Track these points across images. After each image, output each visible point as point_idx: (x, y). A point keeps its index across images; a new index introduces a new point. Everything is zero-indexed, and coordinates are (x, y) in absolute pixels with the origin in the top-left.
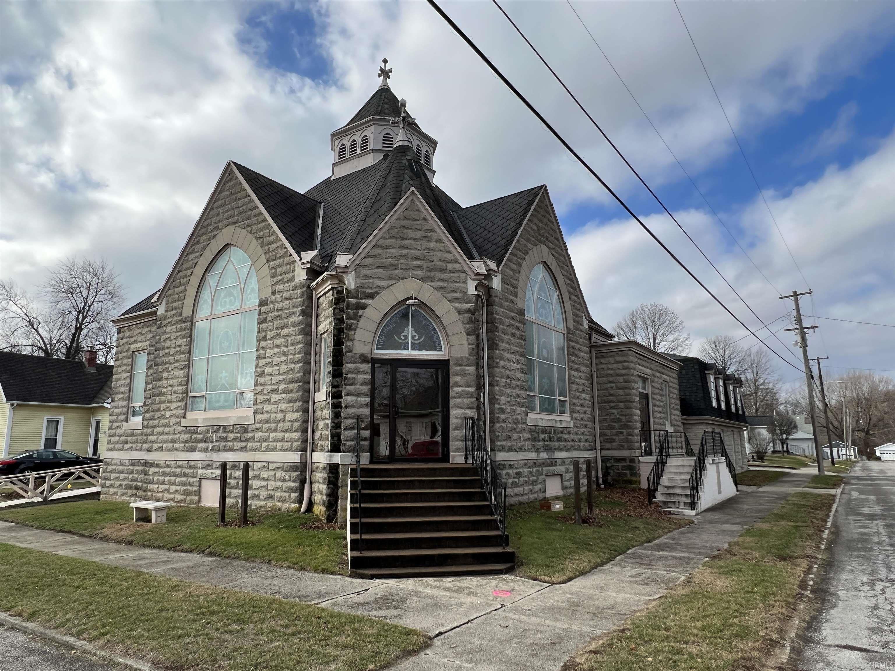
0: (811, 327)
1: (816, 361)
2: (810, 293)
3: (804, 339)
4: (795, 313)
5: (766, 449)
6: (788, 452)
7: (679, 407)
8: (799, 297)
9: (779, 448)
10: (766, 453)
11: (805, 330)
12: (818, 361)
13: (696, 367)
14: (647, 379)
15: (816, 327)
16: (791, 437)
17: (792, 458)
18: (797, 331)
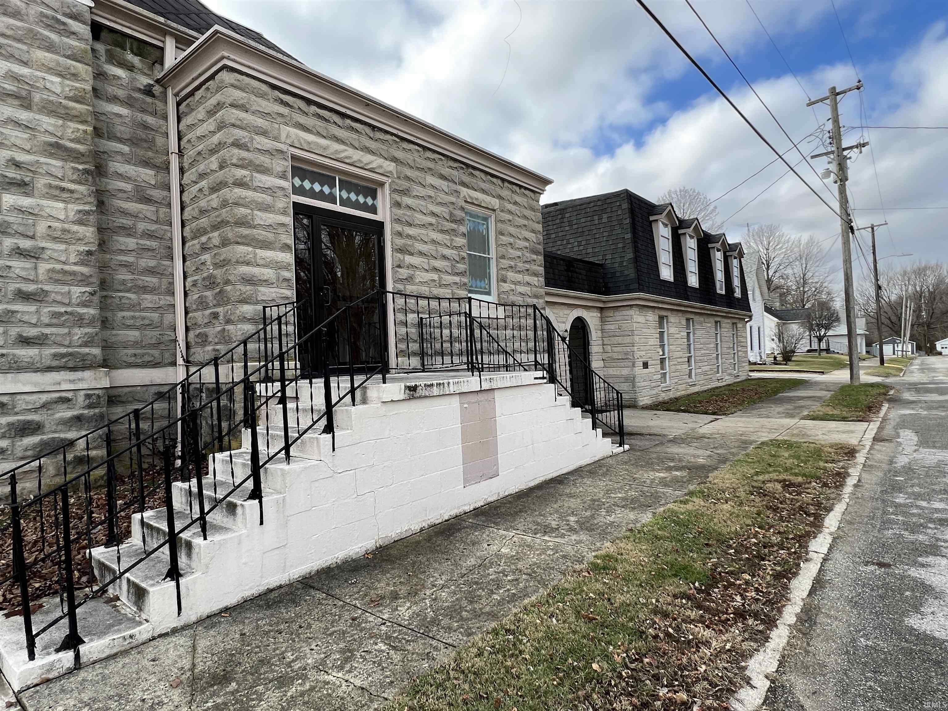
0: (857, 147)
1: (870, 229)
2: (858, 88)
3: (842, 167)
4: (829, 126)
5: (795, 347)
6: (828, 350)
7: (541, 270)
8: (839, 97)
9: (815, 346)
10: (794, 352)
11: (845, 153)
12: (873, 228)
13: (625, 206)
14: (382, 184)
15: (864, 145)
16: (830, 333)
17: (830, 358)
18: (832, 156)
